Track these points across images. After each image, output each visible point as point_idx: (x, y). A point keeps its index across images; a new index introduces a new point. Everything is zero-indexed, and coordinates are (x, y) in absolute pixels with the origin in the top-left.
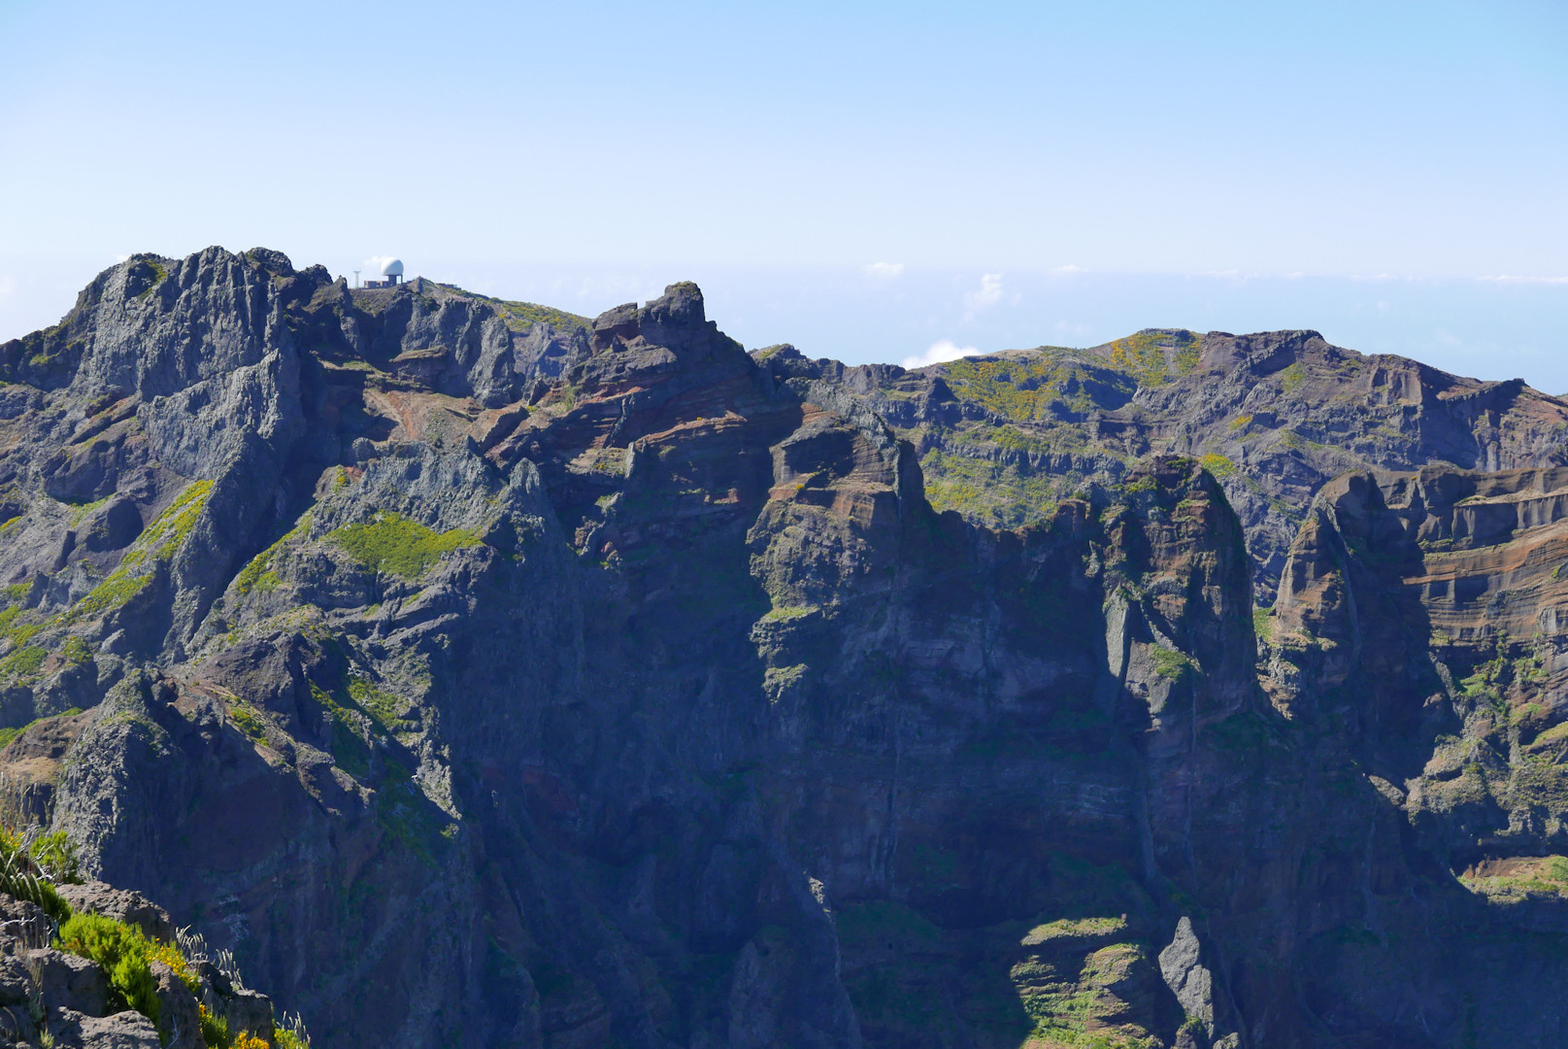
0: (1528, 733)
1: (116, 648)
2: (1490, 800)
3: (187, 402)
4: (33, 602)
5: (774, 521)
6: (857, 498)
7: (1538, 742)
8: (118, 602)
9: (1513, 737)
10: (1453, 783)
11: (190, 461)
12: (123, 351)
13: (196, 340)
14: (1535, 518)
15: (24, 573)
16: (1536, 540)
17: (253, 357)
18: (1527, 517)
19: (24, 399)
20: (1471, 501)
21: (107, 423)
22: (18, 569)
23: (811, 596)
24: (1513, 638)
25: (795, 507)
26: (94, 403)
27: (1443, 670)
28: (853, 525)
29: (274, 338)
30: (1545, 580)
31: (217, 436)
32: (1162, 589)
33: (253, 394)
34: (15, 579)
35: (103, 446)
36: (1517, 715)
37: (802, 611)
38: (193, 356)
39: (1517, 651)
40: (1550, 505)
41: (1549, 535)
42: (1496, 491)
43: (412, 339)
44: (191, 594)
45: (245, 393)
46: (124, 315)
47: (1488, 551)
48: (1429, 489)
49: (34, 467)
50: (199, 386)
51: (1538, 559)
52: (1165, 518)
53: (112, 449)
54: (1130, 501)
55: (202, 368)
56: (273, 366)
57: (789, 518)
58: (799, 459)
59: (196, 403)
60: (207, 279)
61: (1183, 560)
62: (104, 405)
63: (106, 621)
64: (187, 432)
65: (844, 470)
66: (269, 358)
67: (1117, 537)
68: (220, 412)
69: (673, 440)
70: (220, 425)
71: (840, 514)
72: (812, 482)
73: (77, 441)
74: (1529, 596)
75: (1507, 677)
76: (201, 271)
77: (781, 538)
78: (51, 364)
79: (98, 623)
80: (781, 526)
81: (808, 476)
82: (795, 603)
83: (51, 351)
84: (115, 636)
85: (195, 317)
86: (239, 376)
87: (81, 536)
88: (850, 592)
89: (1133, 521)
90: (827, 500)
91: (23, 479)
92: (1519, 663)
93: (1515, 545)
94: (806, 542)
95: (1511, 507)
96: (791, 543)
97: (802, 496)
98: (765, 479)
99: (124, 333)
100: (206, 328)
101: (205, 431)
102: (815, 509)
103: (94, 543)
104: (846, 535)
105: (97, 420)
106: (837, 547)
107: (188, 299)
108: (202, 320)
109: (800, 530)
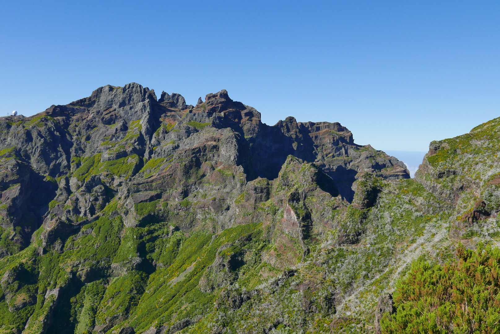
0: (327, 156)
1: (138, 145)
2: (324, 164)
3: (129, 108)
4: (111, 140)
5: (244, 124)
6: (256, 120)
7: (328, 156)
8: (135, 138)
9: (325, 156)
10: (319, 162)
11: (131, 118)
12: (110, 100)
13: (130, 97)
14: (323, 128)
15: (106, 135)
16: (324, 131)
17: (143, 100)
18: (322, 128)
19: (85, 109)
20: (315, 126)
21: (110, 112)
22: (104, 135)
23: (251, 134)
24: (323, 143)
25: (247, 121)
26: (105, 109)
27: (315, 148)
28: (256, 124)
29: (148, 98)
30: (326, 136)
31: (136, 113)
32: (292, 134)
33: (144, 106)
34: (104, 136)
35: (112, 115)
36: (325, 153)
37: (250, 136)
38: (129, 100)
39: (323, 145)
40: (325, 126)
41: (325, 130)
42: (317, 125)
43: (166, 99)
44: (147, 136)
45: (143, 106)
46: (109, 94)
47: (318, 132)
48: (310, 124)
49: (97, 119)
50: (131, 105)
51: (325, 133)
52: (291, 125)
53: (114, 116)
54: (286, 122)
55: (131, 102)
56: (148, 102)
57: (246, 123)
58: (246, 115)
59: (131, 108)
60: (133, 87)
61: (294, 130)
62: (107, 110)
63: (135, 140)
64: (130, 113)
65: (253, 116)
66: (147, 101)
67: (285, 127)
68: (136, 110)
69: (228, 112)
70: (137, 112)
71: (254, 122)
72: (249, 118)
73: (105, 115)
74: (324, 138)
75: (322, 148)
76: (131, 87)
77: (245, 126)
78: (89, 104)
79: (133, 141)
80: (245, 125)
81: (248, 117)
82: (248, 135)
83: (88, 101)
84: (137, 143)
85: (130, 94)
86: (141, 104)
87: (119, 128)
88: (257, 133)
89: (287, 125)
90: (251, 121)
91: (95, 121)
92: (324, 146)
93: (320, 132)
94: (250, 126)
95: (319, 127)
96: (247, 127)
97: (248, 120)
98: (240, 118)
99: (110, 98)
100: (132, 95)
101: (134, 113)
102: (250, 122)
103: (121, 130)
104: (256, 125)
105: (107, 112)
106: (255, 127)
107: (128, 91)
108: (132, 94)
109: (249, 125)
